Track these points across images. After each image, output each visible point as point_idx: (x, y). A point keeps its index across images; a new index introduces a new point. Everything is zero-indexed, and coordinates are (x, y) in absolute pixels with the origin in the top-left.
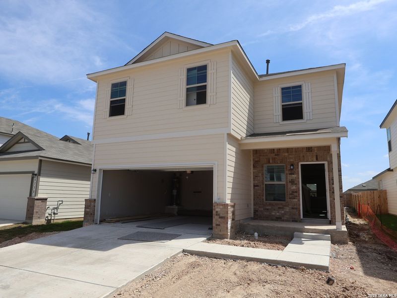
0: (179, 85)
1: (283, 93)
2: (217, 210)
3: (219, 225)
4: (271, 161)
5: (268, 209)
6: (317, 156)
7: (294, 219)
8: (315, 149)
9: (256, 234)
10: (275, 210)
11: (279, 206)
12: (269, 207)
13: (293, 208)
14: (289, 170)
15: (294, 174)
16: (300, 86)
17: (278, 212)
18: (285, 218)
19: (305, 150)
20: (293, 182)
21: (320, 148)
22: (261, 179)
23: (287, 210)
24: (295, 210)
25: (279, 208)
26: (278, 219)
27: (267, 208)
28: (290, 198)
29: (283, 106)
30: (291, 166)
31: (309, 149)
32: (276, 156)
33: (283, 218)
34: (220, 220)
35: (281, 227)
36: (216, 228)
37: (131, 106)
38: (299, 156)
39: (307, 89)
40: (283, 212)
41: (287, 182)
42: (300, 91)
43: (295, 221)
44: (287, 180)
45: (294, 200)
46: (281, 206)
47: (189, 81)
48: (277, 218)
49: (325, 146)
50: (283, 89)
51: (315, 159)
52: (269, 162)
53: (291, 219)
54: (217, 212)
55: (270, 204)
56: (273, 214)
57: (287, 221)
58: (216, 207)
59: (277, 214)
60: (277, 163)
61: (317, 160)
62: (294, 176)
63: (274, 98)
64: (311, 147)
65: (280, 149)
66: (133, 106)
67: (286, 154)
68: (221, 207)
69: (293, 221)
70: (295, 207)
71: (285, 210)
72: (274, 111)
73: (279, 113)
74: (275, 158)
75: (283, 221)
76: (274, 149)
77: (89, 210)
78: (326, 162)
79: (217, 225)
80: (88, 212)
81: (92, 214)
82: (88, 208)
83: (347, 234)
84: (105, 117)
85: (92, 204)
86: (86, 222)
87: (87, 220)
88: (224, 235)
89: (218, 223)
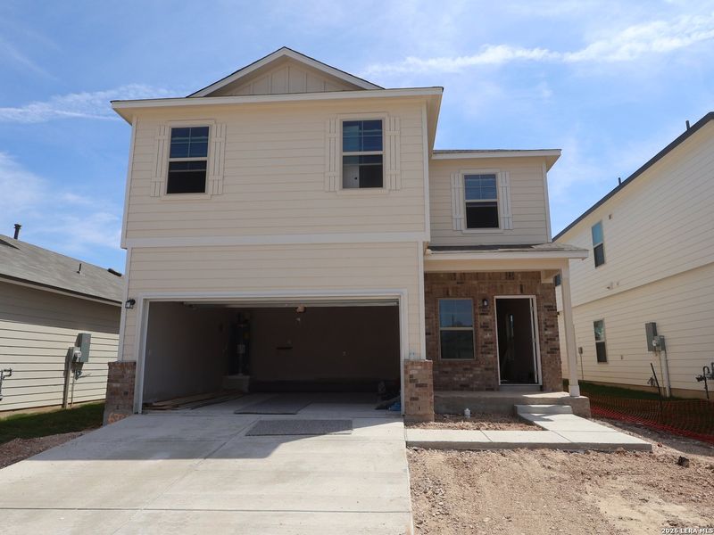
0: (329, 152)
1: (466, 184)
2: (412, 372)
3: (416, 399)
4: (450, 293)
5: (447, 372)
6: (521, 286)
7: (490, 386)
8: (519, 276)
10: (458, 373)
11: (465, 367)
12: (449, 369)
13: (486, 369)
14: (480, 307)
15: (487, 314)
16: (494, 176)
17: (464, 377)
18: (475, 386)
19: (504, 277)
20: (486, 327)
21: (526, 274)
22: (434, 323)
23: (479, 372)
24: (490, 372)
25: (466, 369)
26: (464, 387)
27: (445, 369)
28: (482, 353)
29: (467, 203)
30: (483, 301)
31: (510, 275)
32: (459, 285)
33: (471, 386)
34: (417, 389)
35: (491, 399)
36: (412, 404)
37: (221, 177)
38: (496, 287)
39: (504, 180)
40: (471, 376)
41: (476, 327)
42: (495, 183)
43: (491, 389)
44: (476, 324)
45: (489, 356)
46: (468, 367)
47: (347, 145)
48: (461, 385)
49: (533, 272)
50: (466, 177)
51: (519, 291)
52: (448, 294)
53: (485, 388)
54: (411, 376)
55: (450, 364)
56: (455, 379)
57: (479, 389)
58: (409, 367)
59: (462, 379)
60: (461, 296)
61: (522, 292)
62: (488, 317)
63: (453, 190)
64: (513, 273)
65: (464, 274)
66: (226, 178)
67: (475, 282)
68: (419, 367)
69: (487, 390)
70: (491, 366)
71: (474, 372)
72: (454, 211)
73: (461, 215)
74: (457, 288)
75: (472, 390)
76: (455, 274)
77: (118, 385)
78: (534, 297)
79: (413, 399)
80: (117, 388)
81: (126, 393)
82: (117, 382)
83: (589, 402)
84: (157, 194)
85: (129, 372)
86: (114, 410)
87: (115, 407)
88: (425, 415)
89: (414, 396)
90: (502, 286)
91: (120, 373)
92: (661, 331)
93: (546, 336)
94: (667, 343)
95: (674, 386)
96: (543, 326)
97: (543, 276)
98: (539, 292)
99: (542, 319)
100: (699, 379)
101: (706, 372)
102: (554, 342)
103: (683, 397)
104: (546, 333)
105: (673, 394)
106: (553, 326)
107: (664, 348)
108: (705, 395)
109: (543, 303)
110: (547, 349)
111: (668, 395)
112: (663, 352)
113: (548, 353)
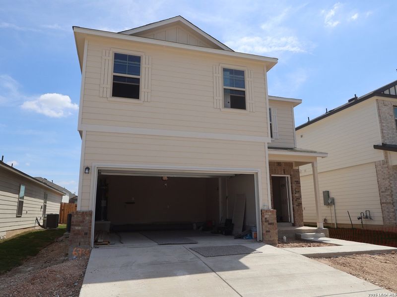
2: (266, 216)
3: (269, 231)
6: (284, 170)
8: (283, 164)
9: (285, 238)
19: (276, 164)
21: (286, 164)
34: (269, 226)
38: (272, 169)
51: (283, 173)
54: (266, 219)
58: (265, 213)
61: (284, 174)
64: (280, 163)
66: (153, 92)
68: (270, 213)
77: (80, 228)
78: (289, 176)
79: (267, 231)
80: (79, 230)
81: (86, 234)
82: (79, 226)
83: (328, 231)
84: (105, 96)
85: (88, 218)
86: (77, 247)
87: (78, 244)
88: (274, 240)
89: (267, 230)
90: (275, 169)
91: (81, 219)
92: (332, 195)
93: (296, 197)
94: (336, 201)
95: (339, 222)
96: (294, 191)
97: (294, 165)
98: (292, 173)
99: (294, 188)
100: (359, 219)
101: (362, 215)
102: (299, 200)
103: (345, 227)
104: (296, 195)
105: (339, 226)
106: (299, 192)
107: (334, 204)
108: (361, 226)
109: (294, 180)
110: (296, 203)
111: (336, 227)
112: (333, 206)
113: (297, 206)
